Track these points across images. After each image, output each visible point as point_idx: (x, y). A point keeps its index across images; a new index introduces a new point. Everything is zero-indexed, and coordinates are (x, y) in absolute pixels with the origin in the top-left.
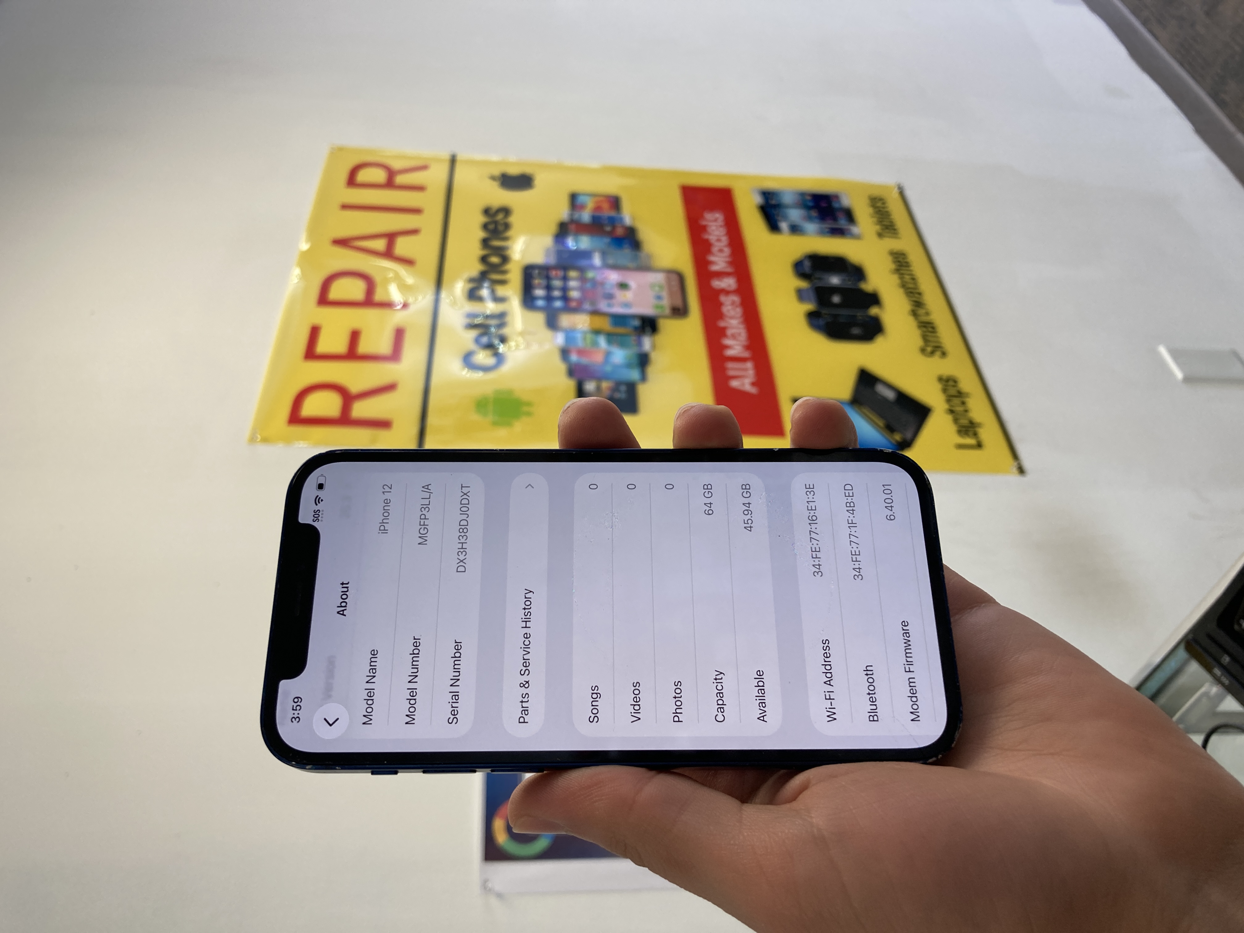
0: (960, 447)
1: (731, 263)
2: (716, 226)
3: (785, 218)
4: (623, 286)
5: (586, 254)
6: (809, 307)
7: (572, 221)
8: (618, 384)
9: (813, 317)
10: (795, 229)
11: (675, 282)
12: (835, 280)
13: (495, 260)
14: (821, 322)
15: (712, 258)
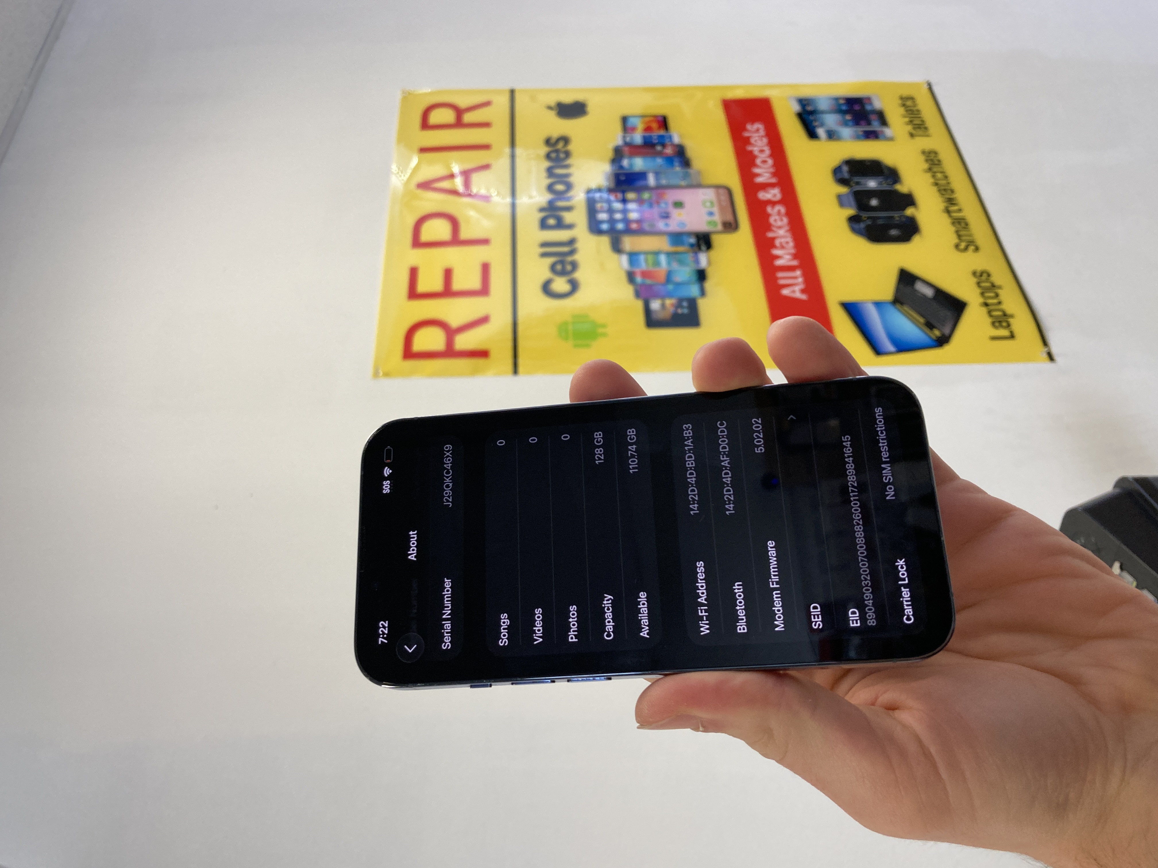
0: (994, 338)
1: (774, 174)
2: (759, 136)
3: (822, 125)
4: (678, 205)
5: (642, 175)
6: (851, 212)
7: (626, 144)
8: (680, 300)
9: (853, 220)
10: (832, 135)
11: (724, 198)
12: (872, 184)
13: (560, 187)
14: (862, 225)
15: (756, 170)
